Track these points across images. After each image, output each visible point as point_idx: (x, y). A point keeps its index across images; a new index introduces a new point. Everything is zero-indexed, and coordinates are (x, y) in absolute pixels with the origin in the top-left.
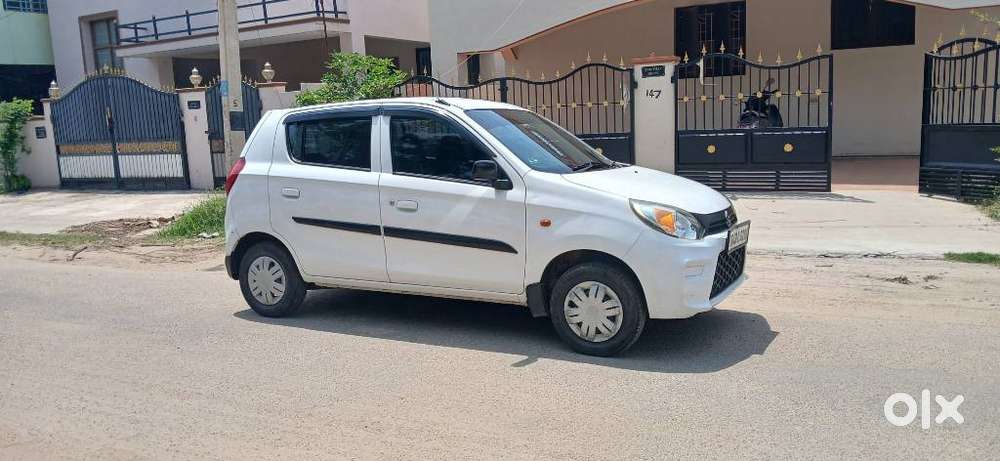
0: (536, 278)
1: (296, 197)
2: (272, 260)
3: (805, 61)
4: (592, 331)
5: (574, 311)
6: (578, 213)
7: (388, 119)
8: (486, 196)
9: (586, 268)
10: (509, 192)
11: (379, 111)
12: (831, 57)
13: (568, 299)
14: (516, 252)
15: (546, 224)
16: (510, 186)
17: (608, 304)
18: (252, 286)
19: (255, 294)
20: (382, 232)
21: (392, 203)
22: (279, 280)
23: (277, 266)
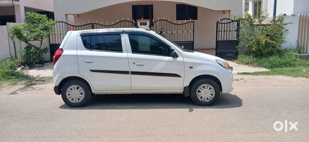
0: (188, 84)
1: (92, 63)
2: (78, 86)
3: (187, 23)
4: (206, 99)
5: (200, 93)
6: (201, 64)
7: (128, 35)
8: (170, 60)
9: (204, 80)
10: (178, 58)
11: (123, 32)
12: (194, 22)
13: (198, 90)
14: (181, 77)
15: (191, 68)
16: (177, 57)
17: (211, 90)
18: (68, 97)
19: (70, 100)
20: (130, 73)
21: (134, 63)
22: (82, 94)
23: (81, 88)
